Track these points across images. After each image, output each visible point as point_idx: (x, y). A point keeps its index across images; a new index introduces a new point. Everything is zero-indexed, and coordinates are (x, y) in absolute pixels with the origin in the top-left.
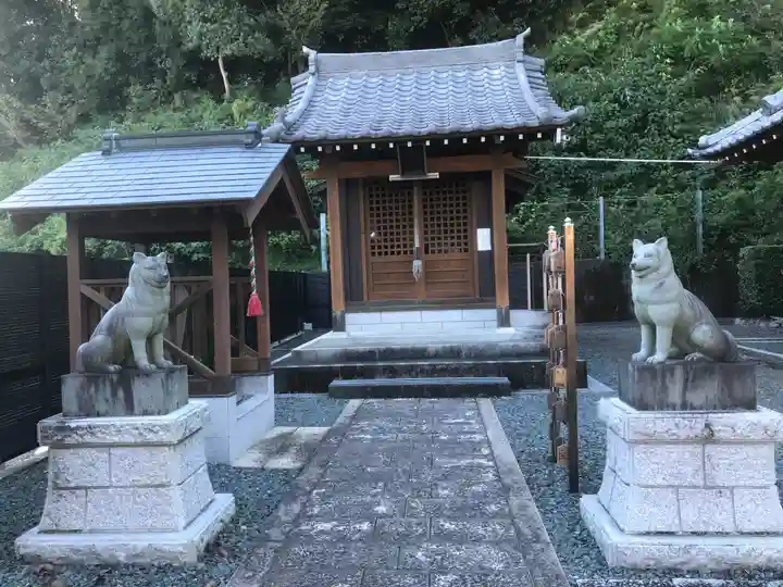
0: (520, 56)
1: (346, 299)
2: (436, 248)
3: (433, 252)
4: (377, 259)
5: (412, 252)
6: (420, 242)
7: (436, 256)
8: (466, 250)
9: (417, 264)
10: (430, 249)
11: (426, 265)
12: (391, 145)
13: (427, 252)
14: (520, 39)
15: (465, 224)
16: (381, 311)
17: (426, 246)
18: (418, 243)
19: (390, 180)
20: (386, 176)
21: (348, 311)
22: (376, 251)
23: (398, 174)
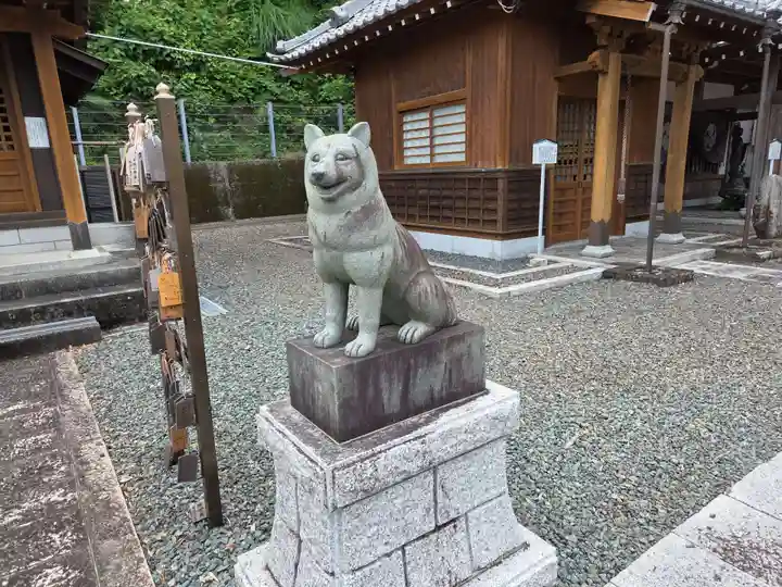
8: (11, 147)
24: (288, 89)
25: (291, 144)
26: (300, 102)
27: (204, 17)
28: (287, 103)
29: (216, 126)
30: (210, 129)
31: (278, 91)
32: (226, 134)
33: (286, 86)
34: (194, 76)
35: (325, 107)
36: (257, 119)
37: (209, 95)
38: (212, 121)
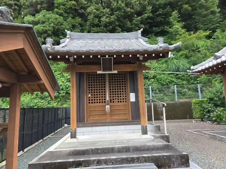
0: (140, 36)
1: (77, 122)
2: (114, 100)
3: (113, 102)
4: (91, 104)
5: (105, 102)
7: (114, 104)
8: (126, 101)
9: (108, 107)
11: (110, 106)
12: (99, 56)
13: (111, 102)
14: (140, 32)
15: (125, 89)
16: (92, 126)
17: (111, 100)
18: (108, 98)
19: (98, 73)
20: (96, 71)
21: (78, 127)
22: (91, 101)
23: (101, 70)
24: (180, 81)
25: (181, 97)
26: (184, 84)
27: (156, 65)
28: (180, 85)
29: (158, 92)
30: (157, 93)
31: (177, 82)
32: (162, 95)
33: (180, 80)
34: (153, 80)
35: (193, 86)
36: (171, 90)
37: (157, 84)
38: (157, 91)
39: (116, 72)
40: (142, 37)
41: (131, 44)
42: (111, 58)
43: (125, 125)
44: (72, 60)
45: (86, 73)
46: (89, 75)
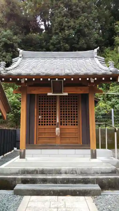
0: (96, 56)
1: (26, 143)
2: (65, 123)
3: (64, 125)
4: (41, 126)
5: (55, 124)
6: (59, 121)
7: (65, 127)
8: (77, 125)
9: (57, 129)
10: (63, 123)
11: (61, 129)
12: (49, 79)
13: (61, 125)
14: (96, 50)
16: (41, 149)
17: (61, 122)
18: (58, 121)
19: (48, 95)
20: (46, 93)
21: (27, 148)
22: (41, 123)
23: (51, 92)
39: (66, 94)
40: (98, 57)
41: (85, 64)
42: (62, 81)
43: (75, 149)
44: (23, 81)
45: (37, 94)
46: (40, 97)
